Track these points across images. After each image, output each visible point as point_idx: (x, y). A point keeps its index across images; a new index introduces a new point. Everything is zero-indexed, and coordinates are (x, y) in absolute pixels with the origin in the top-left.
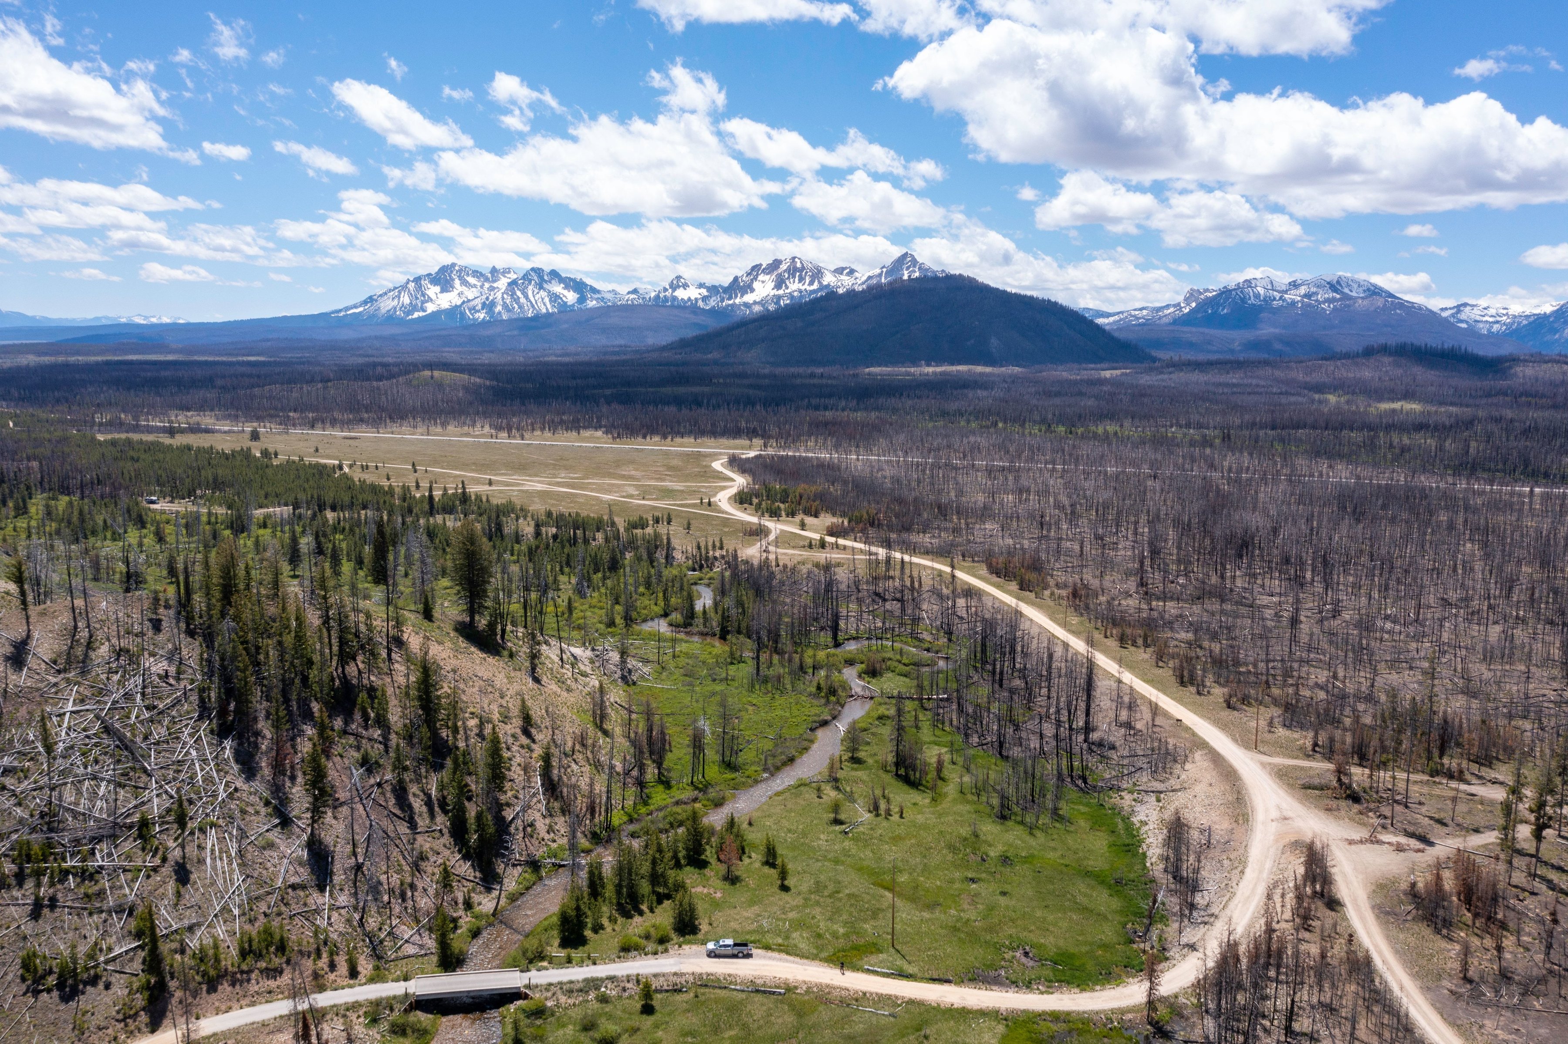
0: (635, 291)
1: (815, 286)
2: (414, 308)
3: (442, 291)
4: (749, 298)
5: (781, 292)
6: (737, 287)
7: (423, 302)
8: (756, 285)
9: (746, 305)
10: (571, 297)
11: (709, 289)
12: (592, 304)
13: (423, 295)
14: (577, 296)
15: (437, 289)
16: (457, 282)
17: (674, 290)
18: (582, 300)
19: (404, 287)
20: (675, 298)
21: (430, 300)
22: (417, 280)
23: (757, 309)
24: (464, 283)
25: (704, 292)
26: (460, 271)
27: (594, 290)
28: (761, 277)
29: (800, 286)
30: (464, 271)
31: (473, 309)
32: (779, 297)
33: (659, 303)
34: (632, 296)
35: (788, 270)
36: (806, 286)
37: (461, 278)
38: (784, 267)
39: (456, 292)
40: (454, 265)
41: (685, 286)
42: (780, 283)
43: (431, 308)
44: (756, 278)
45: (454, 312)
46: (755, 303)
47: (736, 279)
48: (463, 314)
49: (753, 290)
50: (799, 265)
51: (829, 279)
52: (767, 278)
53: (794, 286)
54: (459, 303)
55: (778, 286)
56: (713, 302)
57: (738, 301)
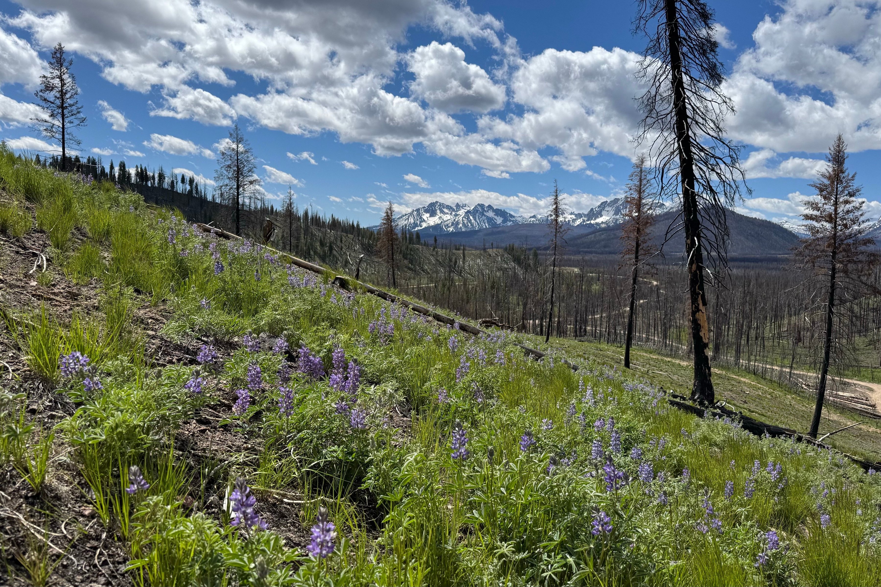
0: (534, 217)
2: (415, 225)
3: (431, 216)
4: (599, 220)
5: (618, 217)
6: (593, 214)
7: (421, 222)
8: (603, 213)
9: (597, 224)
10: (499, 220)
11: (576, 215)
12: (509, 224)
13: (421, 218)
14: (502, 219)
15: (428, 215)
16: (438, 211)
18: (504, 221)
19: (411, 214)
20: (557, 221)
21: (424, 221)
22: (418, 210)
23: (603, 226)
24: (442, 212)
25: (573, 217)
26: (440, 205)
27: (511, 216)
28: (607, 209)
30: (442, 206)
31: (447, 226)
32: (617, 220)
33: (547, 223)
34: (533, 219)
35: (623, 204)
37: (440, 209)
38: (620, 202)
39: (437, 217)
40: (437, 202)
41: (563, 214)
42: (618, 212)
43: (424, 225)
44: (603, 209)
45: (437, 227)
46: (602, 223)
47: (592, 209)
48: (441, 228)
49: (601, 216)
52: (610, 209)
54: (439, 222)
55: (616, 213)
56: (578, 222)
57: (592, 222)
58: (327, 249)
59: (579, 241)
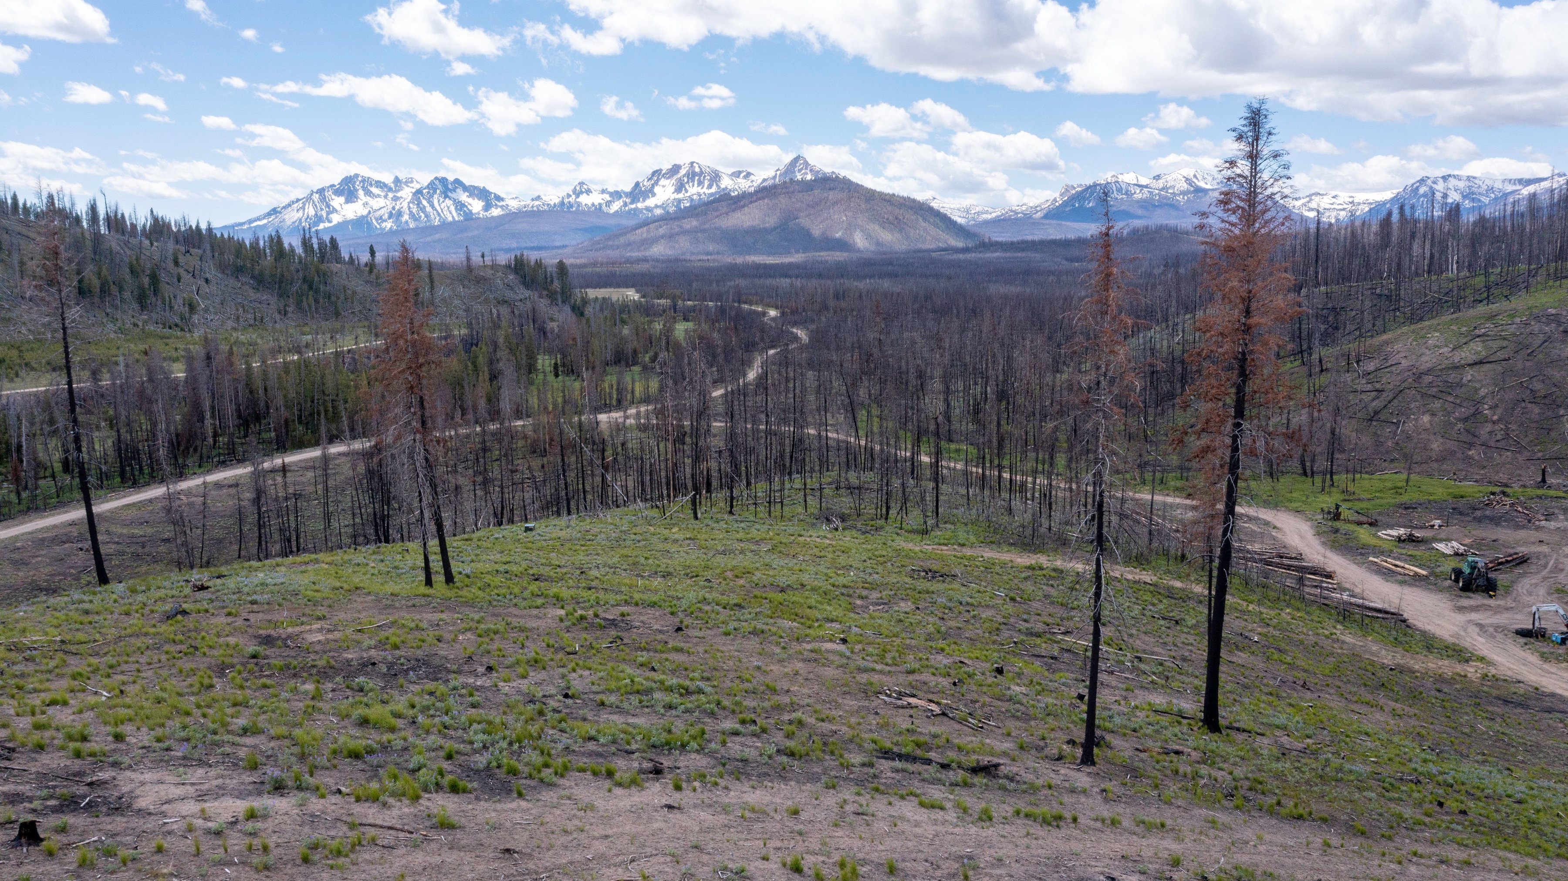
0: (538, 198)
1: (714, 189)
2: (319, 219)
3: (347, 201)
4: (651, 202)
5: (681, 196)
6: (638, 192)
7: (328, 213)
8: (657, 189)
9: (648, 209)
10: (476, 206)
11: (611, 194)
12: (496, 212)
13: (328, 206)
14: (481, 204)
15: (342, 199)
16: (361, 193)
17: (578, 196)
18: (487, 208)
19: (309, 198)
20: (579, 205)
21: (335, 211)
22: (321, 191)
23: (658, 212)
24: (368, 193)
25: (607, 197)
26: (363, 181)
27: (498, 198)
28: (663, 182)
29: (699, 189)
30: (367, 183)
31: (380, 219)
32: (679, 201)
33: (563, 209)
34: (537, 203)
35: (687, 175)
36: (705, 190)
37: (364, 188)
38: (683, 172)
39: (360, 203)
40: (357, 176)
41: (588, 192)
42: (680, 187)
43: (336, 219)
44: (656, 183)
45: (361, 222)
46: (657, 206)
47: (637, 184)
48: (369, 224)
49: (654, 195)
50: (697, 170)
51: (726, 182)
52: (667, 182)
53: (694, 190)
54: (365, 212)
55: (678, 190)
56: (616, 206)
57: (640, 205)
58: (145, 281)
59: (622, 239)
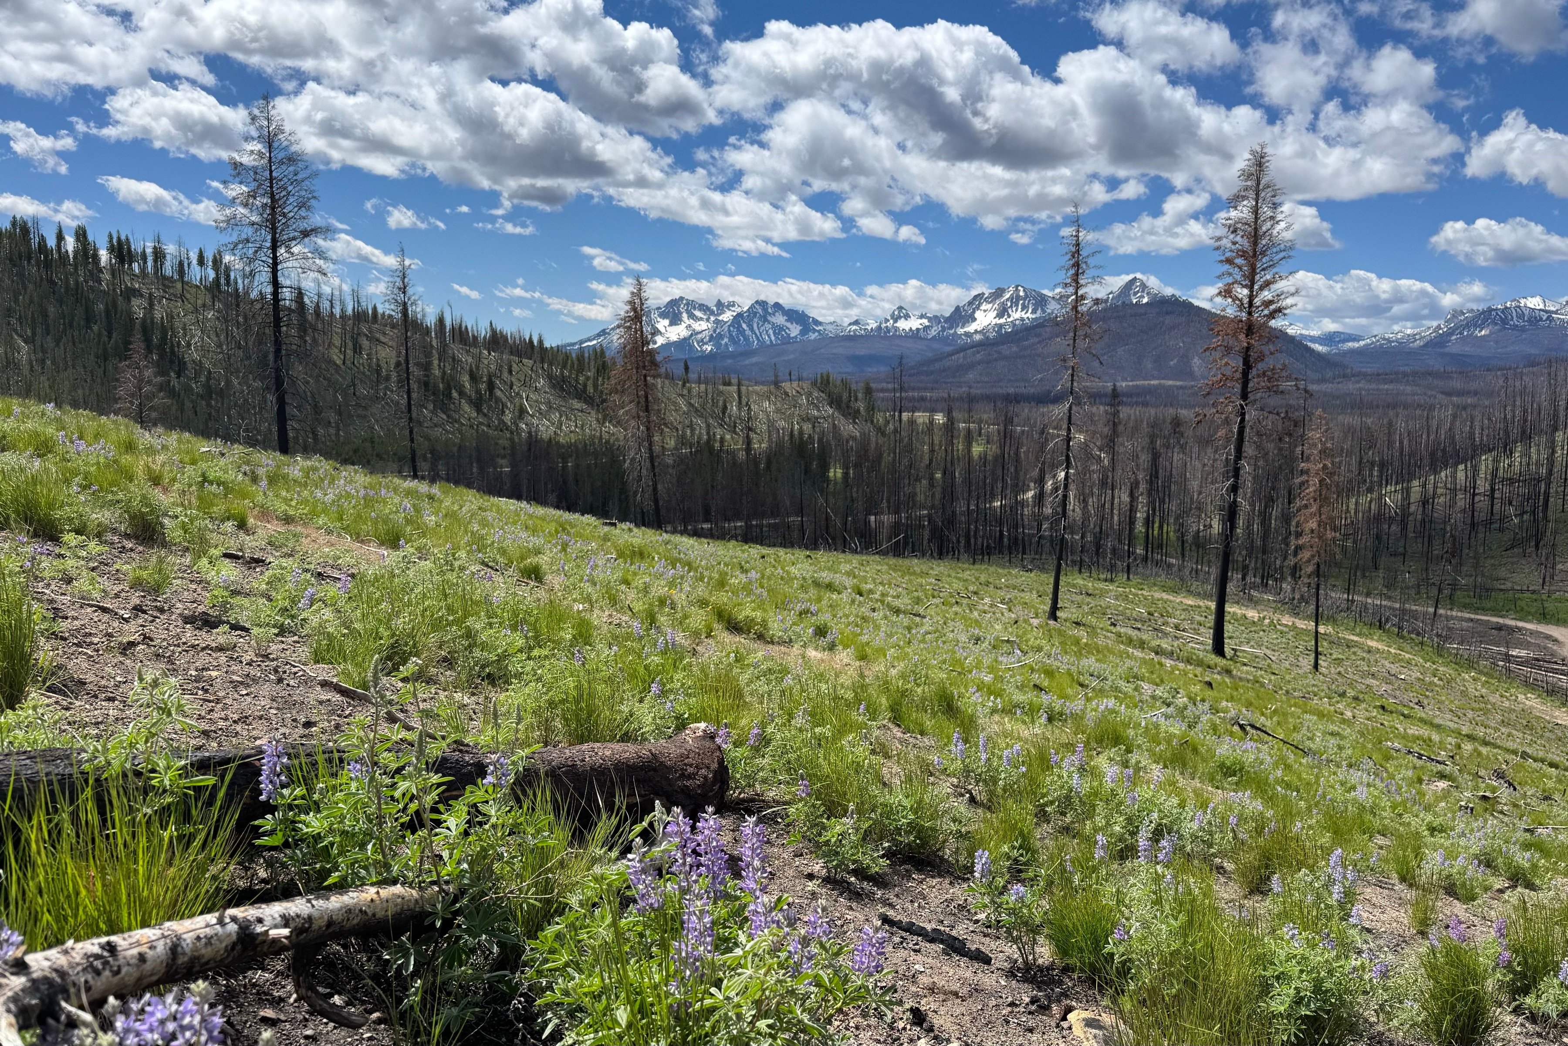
0: (856, 323)
1: (1038, 314)
3: (672, 324)
4: (972, 328)
5: (1002, 321)
6: (958, 317)
7: (653, 335)
8: (978, 314)
9: (967, 334)
10: (795, 330)
11: (930, 319)
12: (813, 336)
13: (654, 328)
14: (799, 328)
15: (666, 322)
16: (685, 315)
17: (896, 321)
18: (803, 332)
20: (897, 329)
21: (660, 333)
23: (978, 337)
24: (691, 316)
25: (925, 322)
26: (687, 304)
27: (817, 322)
28: (984, 306)
29: (1023, 315)
30: (691, 305)
31: (702, 342)
32: (1001, 326)
33: (882, 334)
34: (854, 328)
35: (1011, 298)
36: (1029, 315)
37: (688, 312)
38: (1007, 295)
39: (684, 325)
40: (682, 298)
41: (907, 317)
42: (1002, 312)
43: (660, 340)
44: (978, 308)
45: (683, 344)
46: (976, 332)
47: (958, 308)
48: (691, 347)
49: (974, 320)
50: (1022, 293)
51: (1052, 307)
52: (990, 306)
53: (1017, 315)
54: (687, 335)
55: (1000, 315)
56: (933, 332)
57: (960, 331)
58: (483, 387)
59: (937, 365)
